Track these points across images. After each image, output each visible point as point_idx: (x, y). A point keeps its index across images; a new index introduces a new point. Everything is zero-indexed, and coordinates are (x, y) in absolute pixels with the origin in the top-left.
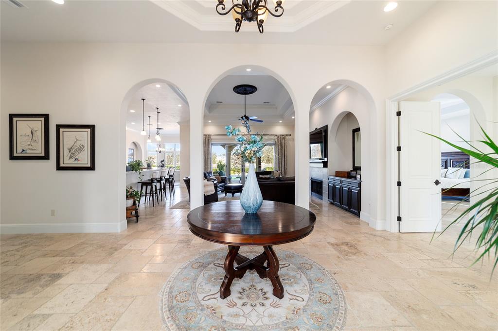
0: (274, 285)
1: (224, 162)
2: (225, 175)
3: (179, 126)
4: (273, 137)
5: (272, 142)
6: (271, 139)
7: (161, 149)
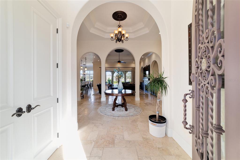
0: (125, 108)
1: (111, 79)
2: (111, 84)
3: (93, 64)
4: (131, 68)
5: (131, 70)
6: (130, 69)
7: (84, 73)
